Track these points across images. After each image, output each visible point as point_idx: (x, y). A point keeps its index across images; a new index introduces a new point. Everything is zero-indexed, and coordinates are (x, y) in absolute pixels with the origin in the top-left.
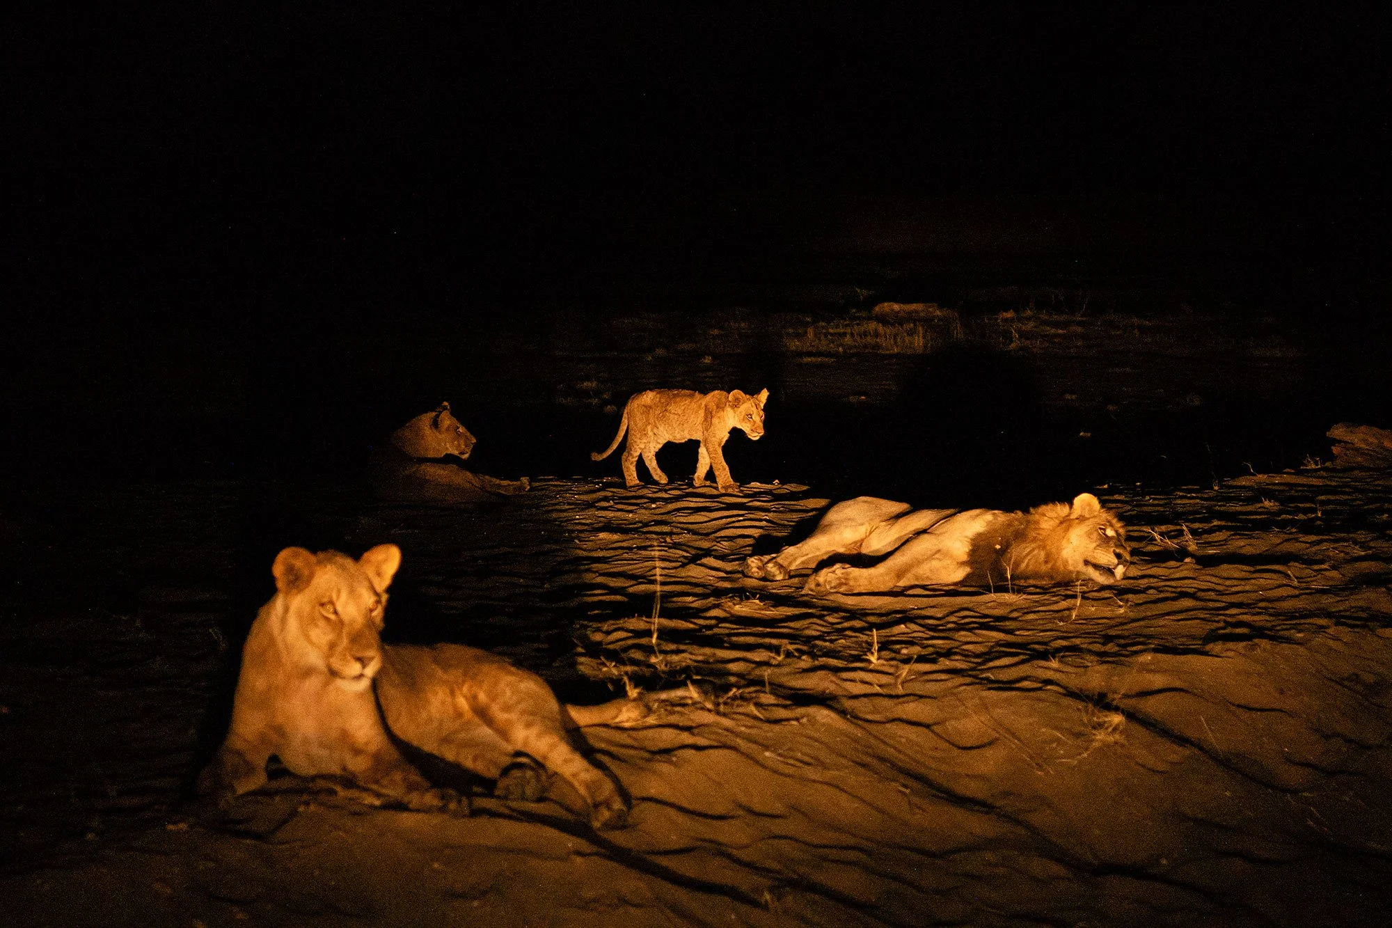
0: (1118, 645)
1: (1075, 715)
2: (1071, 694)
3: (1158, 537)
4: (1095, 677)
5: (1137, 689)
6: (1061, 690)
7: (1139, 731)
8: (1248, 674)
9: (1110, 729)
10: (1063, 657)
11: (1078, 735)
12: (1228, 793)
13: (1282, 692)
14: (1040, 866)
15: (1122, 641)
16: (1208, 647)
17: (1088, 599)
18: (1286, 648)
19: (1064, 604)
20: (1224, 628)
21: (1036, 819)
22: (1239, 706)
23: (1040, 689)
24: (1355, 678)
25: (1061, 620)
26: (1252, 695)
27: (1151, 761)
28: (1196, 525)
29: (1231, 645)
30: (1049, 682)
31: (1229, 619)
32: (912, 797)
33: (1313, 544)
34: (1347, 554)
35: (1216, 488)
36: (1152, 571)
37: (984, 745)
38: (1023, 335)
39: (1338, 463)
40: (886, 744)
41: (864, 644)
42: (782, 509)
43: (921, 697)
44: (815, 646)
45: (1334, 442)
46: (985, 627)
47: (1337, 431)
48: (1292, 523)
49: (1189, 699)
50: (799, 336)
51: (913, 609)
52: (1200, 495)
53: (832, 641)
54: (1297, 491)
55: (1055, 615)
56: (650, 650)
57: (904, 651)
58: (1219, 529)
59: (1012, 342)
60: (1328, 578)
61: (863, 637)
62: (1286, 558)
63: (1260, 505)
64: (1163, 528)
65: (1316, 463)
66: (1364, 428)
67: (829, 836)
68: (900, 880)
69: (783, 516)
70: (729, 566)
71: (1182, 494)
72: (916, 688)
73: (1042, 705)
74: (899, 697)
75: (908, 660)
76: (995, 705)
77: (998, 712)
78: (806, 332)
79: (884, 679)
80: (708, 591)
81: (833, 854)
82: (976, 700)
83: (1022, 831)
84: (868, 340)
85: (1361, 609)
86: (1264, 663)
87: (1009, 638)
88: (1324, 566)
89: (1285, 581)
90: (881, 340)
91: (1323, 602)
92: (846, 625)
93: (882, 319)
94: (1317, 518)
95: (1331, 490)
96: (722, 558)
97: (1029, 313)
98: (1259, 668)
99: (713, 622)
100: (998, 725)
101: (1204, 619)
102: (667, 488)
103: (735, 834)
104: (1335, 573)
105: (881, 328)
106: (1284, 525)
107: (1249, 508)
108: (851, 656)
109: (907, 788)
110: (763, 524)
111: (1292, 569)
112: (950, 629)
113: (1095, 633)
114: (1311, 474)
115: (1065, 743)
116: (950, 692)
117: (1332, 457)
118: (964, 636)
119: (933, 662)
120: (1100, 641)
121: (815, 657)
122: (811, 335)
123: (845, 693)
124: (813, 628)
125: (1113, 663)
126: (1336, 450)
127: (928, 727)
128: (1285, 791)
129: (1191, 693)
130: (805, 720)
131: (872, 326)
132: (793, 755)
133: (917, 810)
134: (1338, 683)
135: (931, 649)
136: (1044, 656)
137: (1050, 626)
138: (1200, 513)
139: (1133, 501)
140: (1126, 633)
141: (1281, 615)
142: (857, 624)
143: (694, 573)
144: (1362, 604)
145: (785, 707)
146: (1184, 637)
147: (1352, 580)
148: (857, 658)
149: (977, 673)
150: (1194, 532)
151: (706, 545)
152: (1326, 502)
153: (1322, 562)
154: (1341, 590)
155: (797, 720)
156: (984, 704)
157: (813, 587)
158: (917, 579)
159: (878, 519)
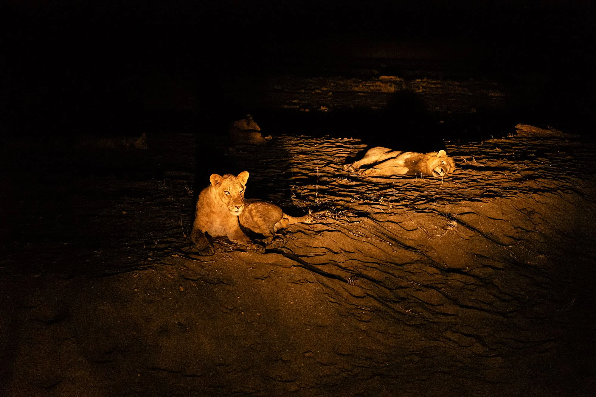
0: (454, 197)
1: (442, 221)
2: (441, 214)
3: (465, 160)
4: (448, 208)
5: (460, 212)
6: (438, 213)
7: (460, 225)
8: (492, 207)
9: (452, 227)
10: (438, 201)
11: (443, 228)
12: (487, 246)
13: (503, 214)
14: (430, 269)
15: (456, 196)
16: (481, 199)
18: (504, 200)
20: (486, 193)
21: (428, 254)
22: (490, 218)
23: (431, 212)
24: (525, 209)
25: (437, 188)
26: (494, 215)
27: (464, 236)
28: (477, 157)
29: (488, 199)
30: (434, 210)
31: (487, 189)
32: (393, 247)
33: (512, 164)
34: (522, 168)
35: (482, 143)
36: (464, 172)
37: (414, 230)
38: (423, 87)
39: (518, 136)
40: (385, 229)
41: (378, 195)
42: (353, 148)
43: (396, 214)
44: (364, 196)
45: (517, 129)
46: (414, 190)
47: (518, 126)
48: (505, 156)
49: (476, 216)
50: (357, 86)
51: (393, 183)
52: (477, 146)
53: (369, 194)
54: (506, 145)
55: (436, 186)
56: (314, 196)
57: (390, 198)
58: (484, 158)
59: (420, 89)
60: (517, 176)
61: (378, 193)
62: (504, 169)
63: (495, 150)
64: (467, 157)
65: (512, 135)
66: (526, 125)
67: (368, 259)
68: (389, 273)
69: (354, 150)
70: (338, 167)
71: (472, 145)
72: (394, 211)
73: (432, 218)
74: (389, 213)
75: (392, 201)
76: (418, 217)
77: (418, 220)
78: (359, 85)
79: (385, 208)
80: (332, 175)
81: (369, 265)
82: (412, 216)
83: (425, 258)
84: (378, 88)
85: (527, 187)
86: (498, 204)
87: (422, 194)
88: (515, 172)
89: (504, 177)
90: (382, 88)
91: (516, 184)
92: (373, 188)
93: (382, 81)
94: (513, 155)
95: (517, 145)
96: (336, 164)
97: (425, 80)
98: (496, 206)
99: (334, 186)
100: (418, 223)
101: (479, 189)
102: (320, 139)
103: (340, 258)
104: (518, 175)
105: (381, 84)
106: (503, 157)
107: (492, 151)
108: (375, 199)
109: (391, 244)
110: (348, 153)
111: (506, 173)
112: (404, 190)
113: (447, 193)
114: (510, 139)
115: (438, 230)
116: (404, 212)
117: (517, 134)
118: (408, 193)
119: (399, 202)
120: (449, 196)
121: (364, 200)
122: (361, 86)
123: (373, 212)
124: (363, 189)
125: (453, 203)
126: (518, 131)
127: (397, 223)
128: (504, 245)
129: (476, 214)
130: (361, 222)
131: (379, 83)
132: (357, 233)
133: (394, 251)
134: (519, 211)
135: (398, 197)
136: (432, 200)
137: (434, 190)
138: (478, 152)
139: (458, 147)
140: (456, 193)
141: (503, 188)
142: (376, 188)
143: (328, 169)
144: (527, 185)
145: (355, 217)
146: (474, 195)
147: (524, 177)
148: (376, 200)
149: (413, 206)
150: (476, 159)
151: (331, 159)
152: (515, 149)
153: (514, 170)
154: (521, 180)
155: (359, 221)
156: (415, 217)
157: (364, 175)
158: (394, 173)
159: (383, 153)
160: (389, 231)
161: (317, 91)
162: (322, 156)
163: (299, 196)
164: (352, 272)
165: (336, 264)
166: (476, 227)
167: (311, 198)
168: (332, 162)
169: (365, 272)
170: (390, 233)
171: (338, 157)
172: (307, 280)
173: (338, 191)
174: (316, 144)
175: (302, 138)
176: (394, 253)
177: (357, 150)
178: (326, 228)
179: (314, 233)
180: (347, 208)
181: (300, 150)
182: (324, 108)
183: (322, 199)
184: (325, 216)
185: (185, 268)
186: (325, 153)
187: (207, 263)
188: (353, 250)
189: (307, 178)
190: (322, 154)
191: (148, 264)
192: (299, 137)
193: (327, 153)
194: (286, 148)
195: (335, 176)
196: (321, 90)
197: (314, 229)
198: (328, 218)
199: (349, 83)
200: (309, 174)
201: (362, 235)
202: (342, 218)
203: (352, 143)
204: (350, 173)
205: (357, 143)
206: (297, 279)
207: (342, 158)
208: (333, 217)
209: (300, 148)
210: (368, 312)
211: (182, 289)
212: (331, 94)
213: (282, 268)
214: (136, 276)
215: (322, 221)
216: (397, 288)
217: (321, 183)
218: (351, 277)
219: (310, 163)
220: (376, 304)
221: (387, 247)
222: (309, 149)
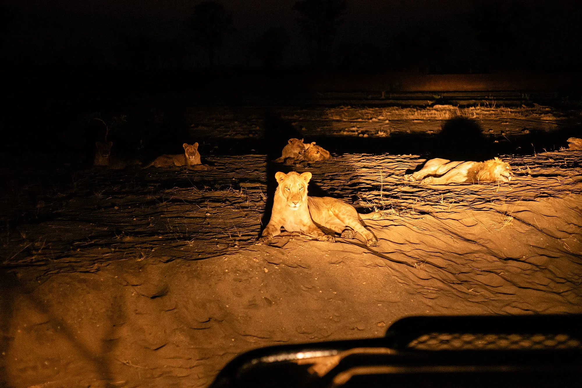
0: (510, 199)
1: (499, 217)
2: (499, 212)
3: (520, 169)
4: (504, 207)
5: (516, 211)
6: (495, 211)
7: (517, 222)
8: (546, 206)
9: (509, 221)
10: (495, 202)
11: (500, 223)
12: (542, 239)
13: (556, 211)
14: (489, 258)
15: (511, 198)
16: (535, 199)
17: (501, 186)
18: (557, 200)
19: (494, 188)
20: (540, 194)
21: (488, 245)
22: (544, 215)
23: (489, 210)
24: (577, 208)
25: (493, 192)
26: (548, 213)
27: (521, 230)
28: (530, 166)
29: (542, 199)
30: (491, 209)
31: (541, 192)
32: (454, 239)
33: (564, 171)
34: (574, 174)
35: (536, 156)
36: (519, 179)
37: (474, 226)
38: (477, 114)
39: (570, 149)
40: (446, 225)
41: (439, 198)
42: (413, 162)
43: (456, 212)
44: (425, 199)
45: (569, 143)
46: (472, 194)
47: (570, 140)
48: (558, 165)
49: (530, 213)
50: (413, 115)
51: (452, 189)
52: (531, 158)
53: (430, 197)
54: (558, 157)
55: (492, 191)
56: (380, 200)
57: (450, 200)
58: (538, 167)
59: (474, 116)
60: (568, 180)
61: (438, 196)
62: (556, 175)
63: (549, 160)
64: (521, 167)
65: (564, 149)
66: (577, 139)
67: (432, 249)
68: (452, 261)
69: (413, 164)
70: (399, 178)
71: (526, 158)
72: (454, 210)
73: (489, 214)
74: (449, 212)
75: (451, 203)
76: (476, 215)
77: (477, 217)
78: (415, 114)
79: (445, 208)
80: (394, 184)
81: (433, 254)
82: (471, 213)
83: (485, 248)
84: (433, 116)
85: (578, 189)
86: (552, 203)
87: (479, 197)
88: (567, 177)
89: (557, 181)
90: (436, 116)
91: (569, 187)
92: (433, 193)
93: (437, 110)
94: (565, 164)
95: (569, 157)
96: (397, 175)
97: (478, 108)
98: (550, 205)
99: (396, 192)
100: (477, 220)
101: (534, 192)
102: (380, 156)
103: (406, 248)
104: (570, 179)
105: (436, 112)
106: (555, 166)
107: (545, 161)
108: (435, 201)
109: (452, 237)
110: (408, 166)
111: (559, 178)
112: (462, 194)
113: (503, 195)
114: (563, 152)
115: (496, 225)
116: (464, 211)
117: (568, 147)
118: (466, 196)
119: (458, 203)
120: (505, 197)
121: (425, 202)
122: (416, 113)
123: (434, 211)
124: (423, 194)
125: (509, 203)
126: (569, 145)
127: (458, 220)
128: (557, 238)
129: (531, 212)
130: (424, 218)
131: (434, 112)
132: (421, 227)
133: (456, 243)
134: (572, 209)
135: (457, 200)
136: (489, 201)
137: (491, 194)
138: (532, 163)
139: (512, 160)
140: (512, 195)
141: (556, 190)
142: (436, 193)
143: (389, 179)
144: (578, 187)
145: (418, 215)
146: (529, 196)
147: (575, 181)
148: (437, 202)
149: (471, 206)
150: (530, 168)
151: (392, 172)
152: (566, 160)
153: (567, 176)
154: (572, 184)
155: (422, 218)
156: (473, 214)
157: (423, 183)
158: (452, 181)
159: (441, 165)
160: (450, 227)
161: (374, 119)
162: (383, 169)
163: (364, 200)
164: (418, 259)
165: (402, 252)
166: (531, 223)
167: (377, 201)
168: (393, 174)
169: (429, 260)
170: (451, 229)
171: (399, 170)
172: (377, 265)
173: (401, 196)
174: (377, 160)
175: (363, 156)
176: (456, 245)
177: (417, 164)
178: (392, 223)
179: (381, 227)
180: (410, 208)
181: (363, 165)
182: (382, 133)
183: (387, 202)
184: (390, 214)
185: (268, 254)
186: (386, 167)
187: (287, 251)
188: (418, 242)
189: (371, 186)
190: (383, 168)
191: (235, 251)
192: (361, 155)
193: (387, 167)
194: (349, 164)
195: (396, 185)
196: (378, 119)
197: (381, 224)
198: (393, 215)
199: (404, 112)
200: (372, 184)
201: (425, 229)
202: (406, 215)
203: (411, 159)
204: (410, 182)
205: (416, 159)
206: (368, 263)
207: (402, 171)
208: (398, 214)
209: (362, 163)
210: (434, 291)
211: (266, 271)
212: (387, 122)
213: (353, 255)
214: (226, 259)
215: (388, 218)
216: (460, 273)
217: (384, 190)
218: (417, 263)
219: (373, 175)
220: (440, 284)
221: (448, 239)
222: (371, 164)
